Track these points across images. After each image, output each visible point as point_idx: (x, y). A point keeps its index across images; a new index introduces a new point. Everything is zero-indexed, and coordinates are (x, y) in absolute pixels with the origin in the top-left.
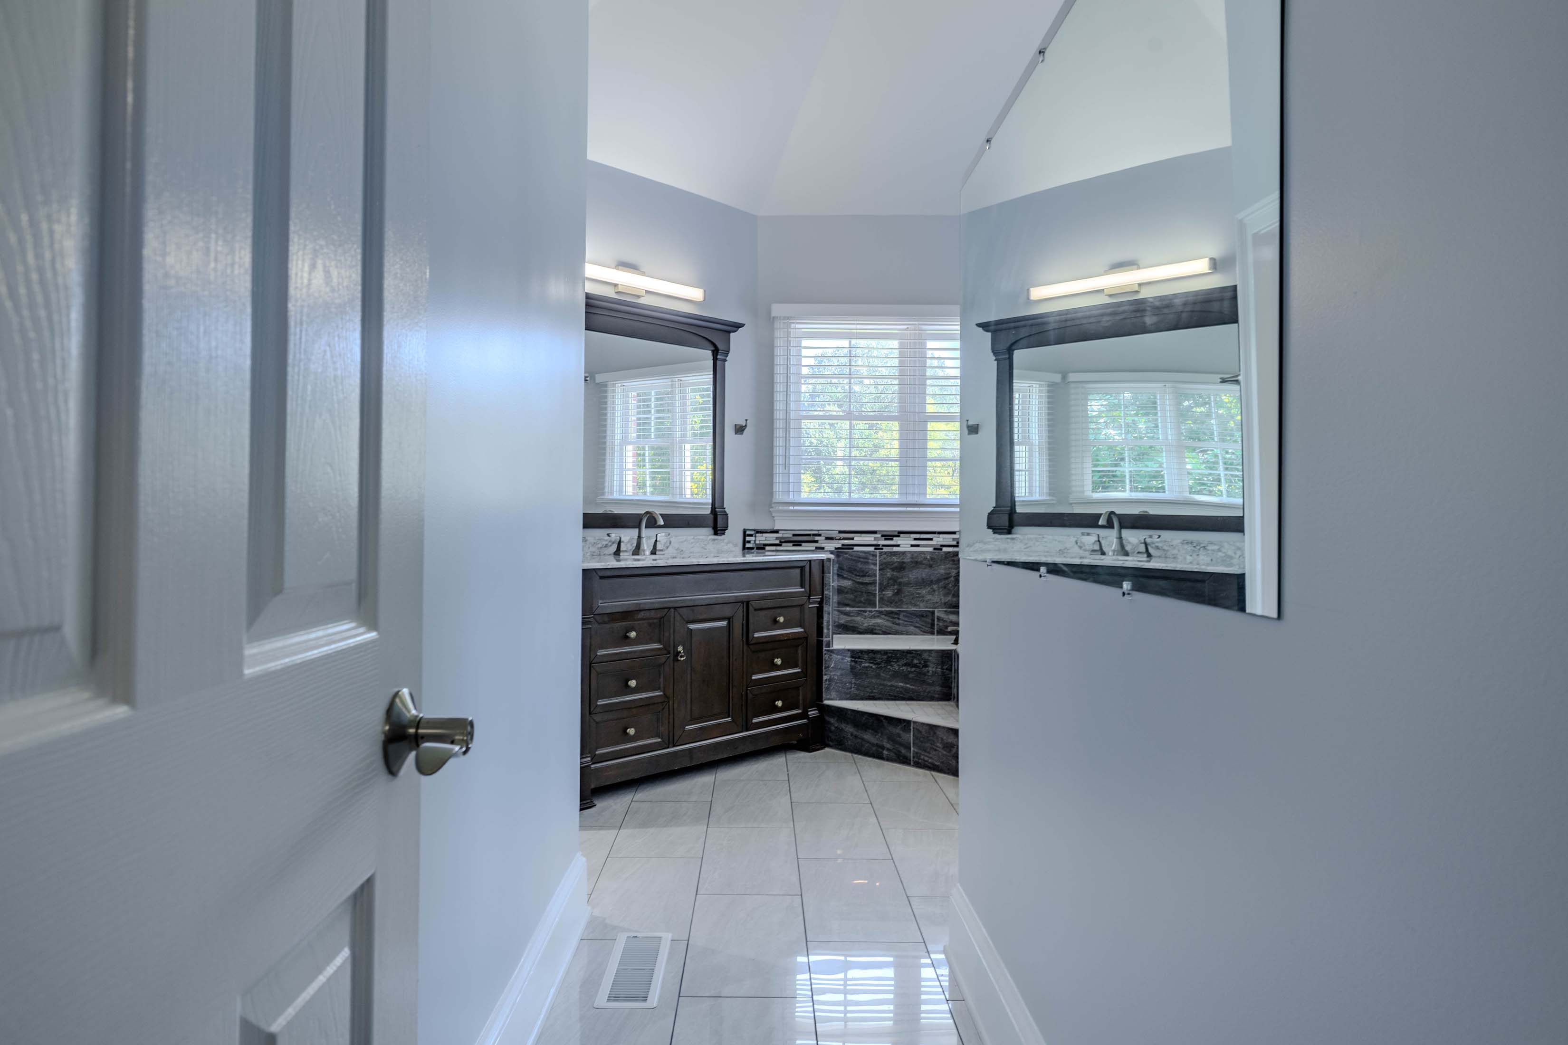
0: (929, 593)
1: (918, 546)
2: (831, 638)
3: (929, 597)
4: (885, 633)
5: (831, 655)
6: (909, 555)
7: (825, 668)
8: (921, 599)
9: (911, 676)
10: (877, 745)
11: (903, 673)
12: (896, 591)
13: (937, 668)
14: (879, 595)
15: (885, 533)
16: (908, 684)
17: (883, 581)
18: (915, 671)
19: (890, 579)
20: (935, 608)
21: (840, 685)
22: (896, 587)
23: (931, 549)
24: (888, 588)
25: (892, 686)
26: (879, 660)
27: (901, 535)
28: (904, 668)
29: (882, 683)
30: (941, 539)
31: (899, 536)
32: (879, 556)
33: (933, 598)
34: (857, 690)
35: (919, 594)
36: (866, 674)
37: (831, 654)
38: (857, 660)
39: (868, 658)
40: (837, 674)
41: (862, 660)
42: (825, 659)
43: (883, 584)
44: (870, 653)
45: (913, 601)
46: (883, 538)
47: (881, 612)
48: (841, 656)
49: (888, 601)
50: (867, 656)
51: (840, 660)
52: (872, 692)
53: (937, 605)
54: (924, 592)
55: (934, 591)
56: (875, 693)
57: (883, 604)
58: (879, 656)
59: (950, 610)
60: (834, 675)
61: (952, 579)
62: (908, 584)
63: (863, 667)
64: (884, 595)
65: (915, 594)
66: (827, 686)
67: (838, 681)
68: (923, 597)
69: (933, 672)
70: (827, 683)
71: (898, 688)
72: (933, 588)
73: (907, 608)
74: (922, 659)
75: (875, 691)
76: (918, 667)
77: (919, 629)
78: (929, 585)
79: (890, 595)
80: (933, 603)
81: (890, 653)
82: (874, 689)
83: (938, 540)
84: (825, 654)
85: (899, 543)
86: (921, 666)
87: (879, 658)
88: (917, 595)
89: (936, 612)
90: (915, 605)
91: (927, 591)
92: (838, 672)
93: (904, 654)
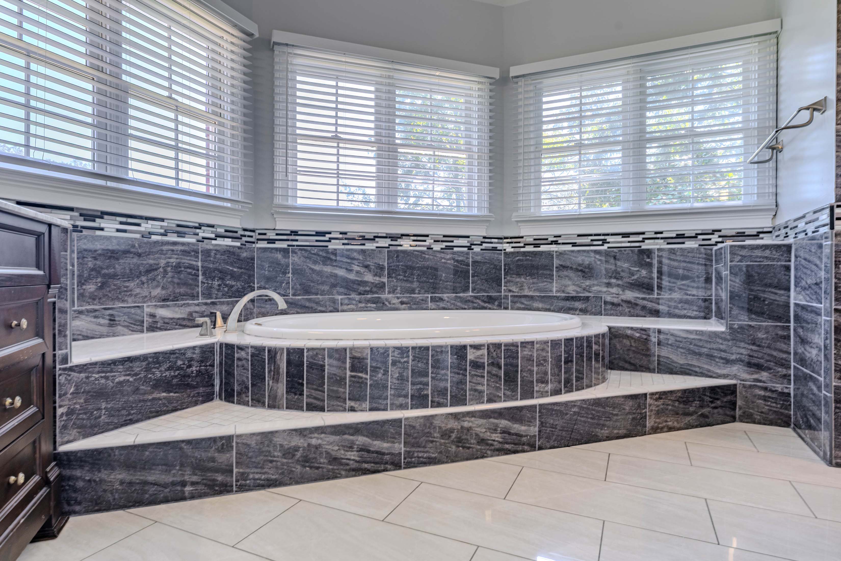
0: (138, 285)
1: (125, 231)
2: (68, 350)
3: (138, 290)
4: (87, 338)
5: (69, 375)
6: (115, 241)
7: (60, 397)
8: (130, 293)
9: (175, 381)
10: (174, 484)
11: (166, 380)
12: (99, 285)
13: (200, 366)
14: (78, 290)
15: (85, 212)
16: (171, 392)
17: (83, 271)
18: (179, 374)
19: (92, 270)
20: (144, 302)
21: (84, 417)
22: (99, 280)
23: (138, 236)
24: (90, 281)
25: (154, 399)
26: (138, 369)
27: (106, 217)
28: (167, 373)
29: (141, 398)
30: (150, 226)
31: (102, 218)
32: (77, 240)
33: (142, 292)
34: (109, 416)
35: (127, 287)
36: (121, 392)
37: (70, 373)
38: (108, 374)
39: (124, 368)
40: (79, 401)
41: (115, 374)
42: (59, 383)
43: (83, 276)
44: (126, 361)
45: (120, 297)
46: (82, 218)
47: (81, 312)
48: (85, 372)
49: (90, 298)
50: (121, 367)
51: (84, 380)
52: (129, 414)
53: (146, 300)
54: (131, 285)
55: (143, 283)
56: (134, 414)
57: (84, 301)
58: (137, 364)
59: (159, 303)
60: (75, 404)
61: (161, 270)
62: (114, 276)
63: (117, 383)
64: (84, 290)
65: (122, 288)
66: (63, 423)
67: (80, 412)
68: (131, 291)
69: (197, 371)
70: (64, 418)
71: (161, 400)
72: (141, 281)
73: (113, 305)
74: (186, 358)
75: (132, 412)
76: (182, 369)
77: (128, 329)
78: (138, 277)
79: (92, 290)
80: (142, 297)
81: (150, 357)
82: (132, 410)
83: (146, 226)
84: (60, 375)
85: (102, 225)
86: (185, 366)
87: (138, 367)
88: (125, 289)
89: (145, 307)
90: (123, 301)
91: (136, 283)
92: (80, 399)
93: (166, 356)
